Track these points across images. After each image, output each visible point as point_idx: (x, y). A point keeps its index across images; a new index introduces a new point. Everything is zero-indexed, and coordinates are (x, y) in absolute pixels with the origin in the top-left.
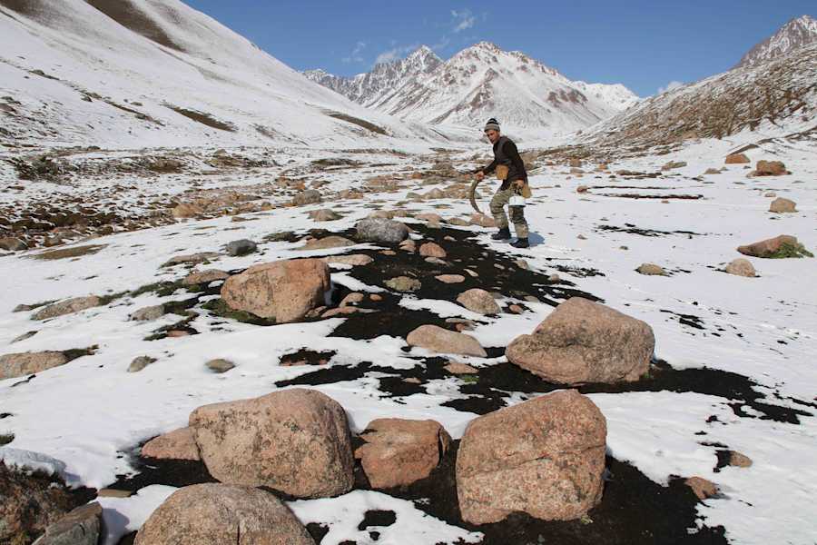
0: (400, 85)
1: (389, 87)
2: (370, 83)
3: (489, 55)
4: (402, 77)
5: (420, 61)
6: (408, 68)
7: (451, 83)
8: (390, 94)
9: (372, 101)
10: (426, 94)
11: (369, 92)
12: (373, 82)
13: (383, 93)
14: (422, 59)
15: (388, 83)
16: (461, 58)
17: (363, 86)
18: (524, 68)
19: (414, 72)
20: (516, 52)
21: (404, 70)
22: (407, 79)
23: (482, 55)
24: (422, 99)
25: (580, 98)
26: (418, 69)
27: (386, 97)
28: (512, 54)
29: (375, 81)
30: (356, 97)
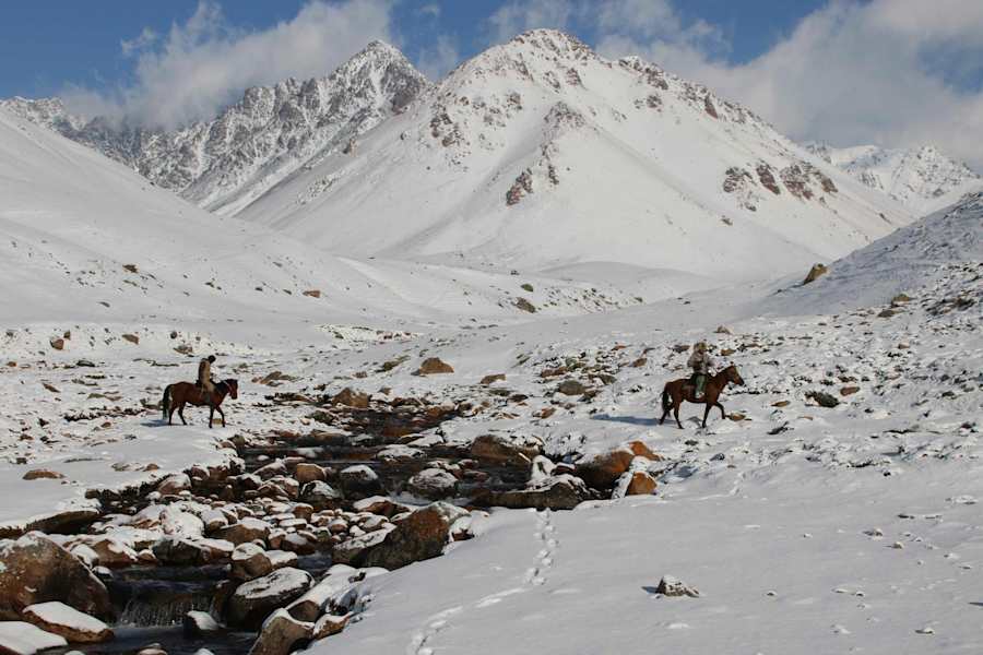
0: (312, 147)
1: (284, 151)
2: (228, 139)
3: (559, 66)
4: (320, 125)
5: (369, 84)
6: (336, 102)
7: (446, 142)
8: (284, 170)
9: (233, 188)
10: (381, 170)
11: (223, 165)
12: (237, 138)
13: (266, 169)
14: (376, 77)
15: (280, 141)
16: (479, 72)
17: (208, 149)
18: (653, 101)
19: (351, 112)
20: (631, 59)
21: (324, 108)
22: (332, 131)
23: (539, 64)
24: (367, 187)
25: (814, 185)
26: (362, 103)
27: (272, 179)
28: (623, 63)
29: (241, 134)
30: (185, 175)
